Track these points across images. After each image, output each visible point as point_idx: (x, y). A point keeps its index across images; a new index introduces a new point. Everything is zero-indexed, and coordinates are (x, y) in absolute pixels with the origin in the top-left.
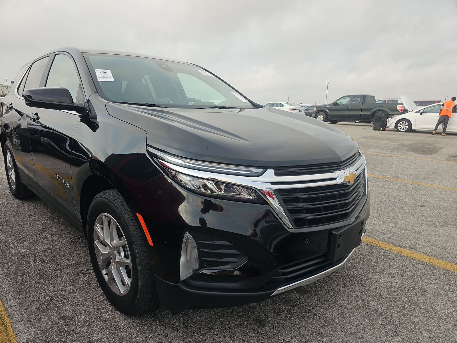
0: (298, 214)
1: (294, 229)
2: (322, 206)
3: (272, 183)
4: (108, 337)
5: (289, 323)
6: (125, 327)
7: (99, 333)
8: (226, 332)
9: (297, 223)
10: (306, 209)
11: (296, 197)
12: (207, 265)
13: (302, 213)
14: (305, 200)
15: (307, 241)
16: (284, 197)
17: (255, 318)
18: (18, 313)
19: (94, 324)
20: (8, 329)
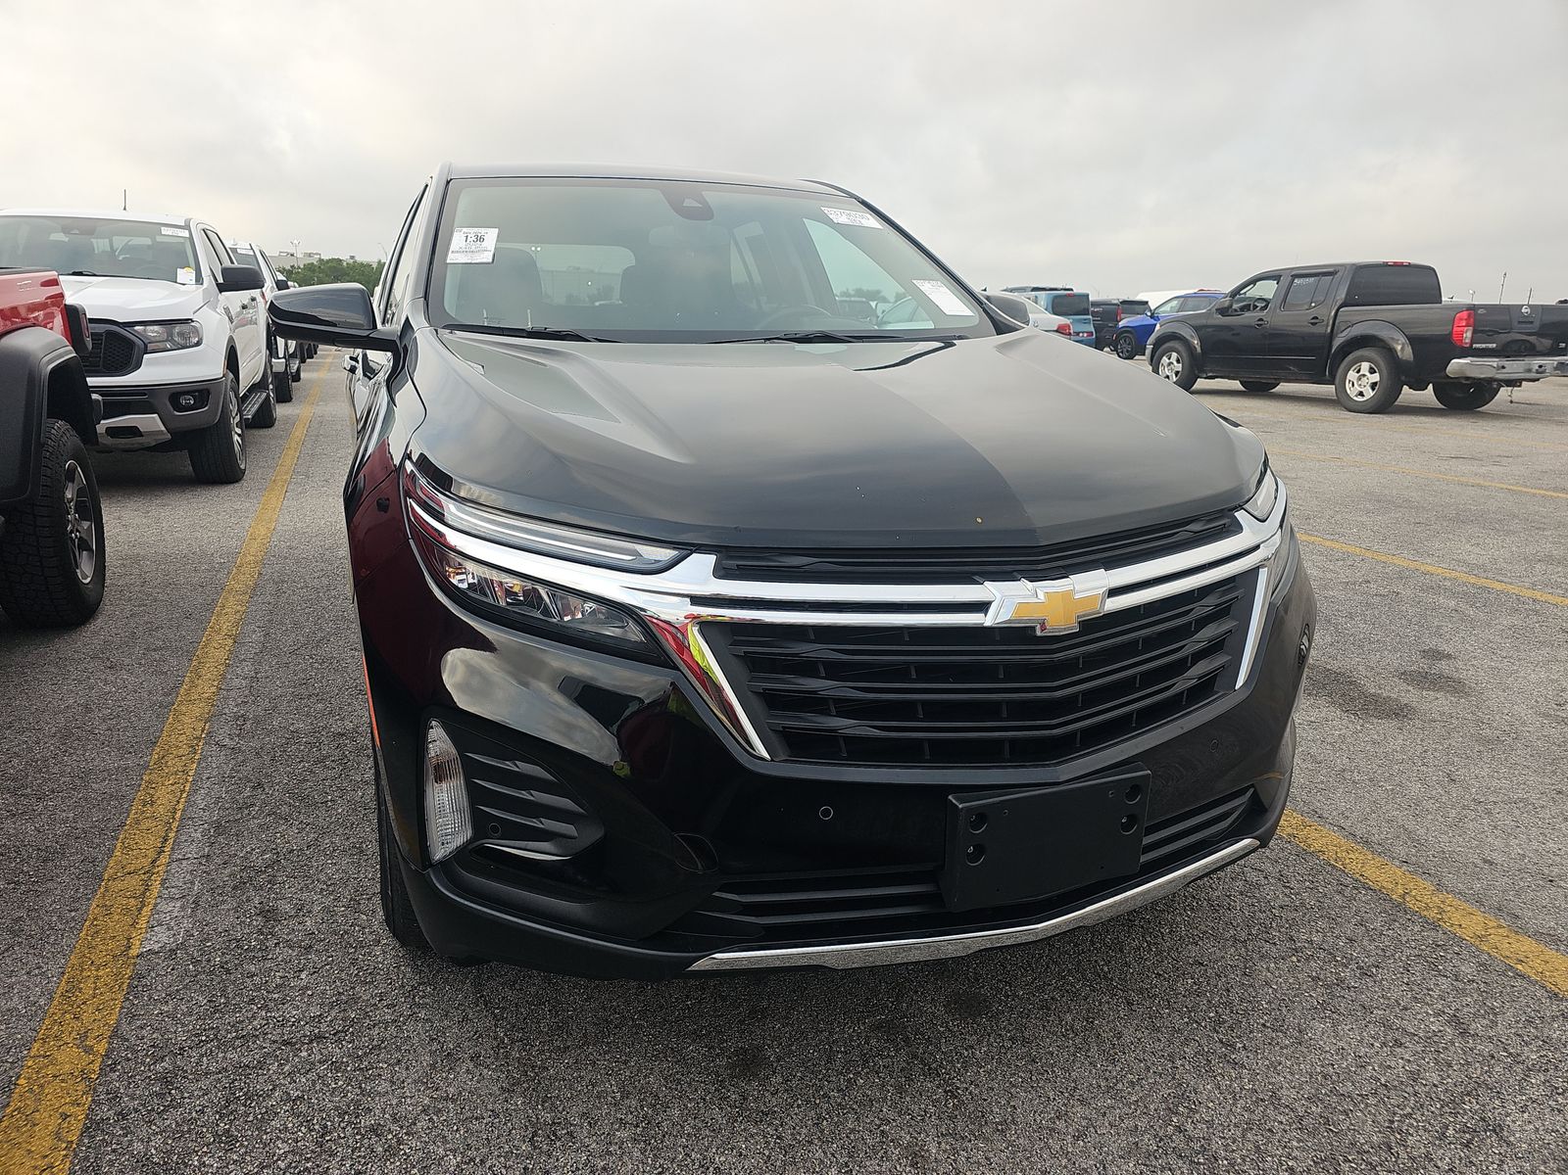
0: (802, 715)
1: (772, 760)
2: (920, 701)
3: (696, 600)
4: (328, 988)
5: (838, 1091)
6: (382, 973)
7: (315, 972)
8: (625, 1062)
9: (795, 743)
10: (838, 701)
11: (796, 655)
12: (495, 829)
13: (826, 713)
14: (834, 670)
15: (826, 813)
16: (742, 650)
17: (741, 1048)
18: (188, 877)
19: (319, 947)
20: (145, 909)
